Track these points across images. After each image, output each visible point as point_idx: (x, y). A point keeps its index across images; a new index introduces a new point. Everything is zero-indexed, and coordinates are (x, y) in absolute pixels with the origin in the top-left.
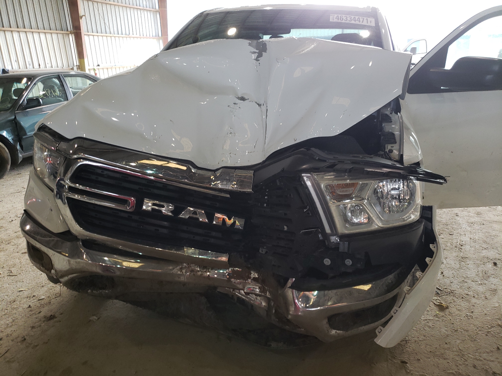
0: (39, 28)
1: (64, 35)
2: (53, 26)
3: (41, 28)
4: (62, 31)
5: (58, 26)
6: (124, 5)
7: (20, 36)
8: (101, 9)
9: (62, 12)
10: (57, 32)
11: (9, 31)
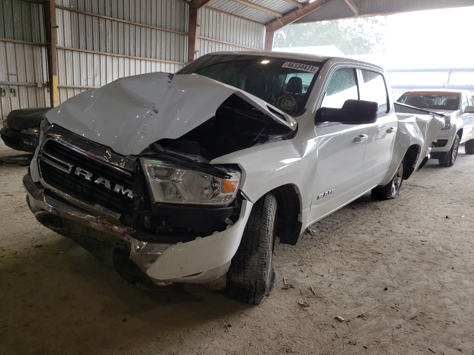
0: (162, 59)
1: (180, 65)
2: (173, 57)
3: (164, 59)
4: (179, 62)
5: (177, 58)
6: (234, 44)
7: (146, 64)
8: (214, 46)
9: (182, 47)
10: (175, 62)
11: (139, 59)
